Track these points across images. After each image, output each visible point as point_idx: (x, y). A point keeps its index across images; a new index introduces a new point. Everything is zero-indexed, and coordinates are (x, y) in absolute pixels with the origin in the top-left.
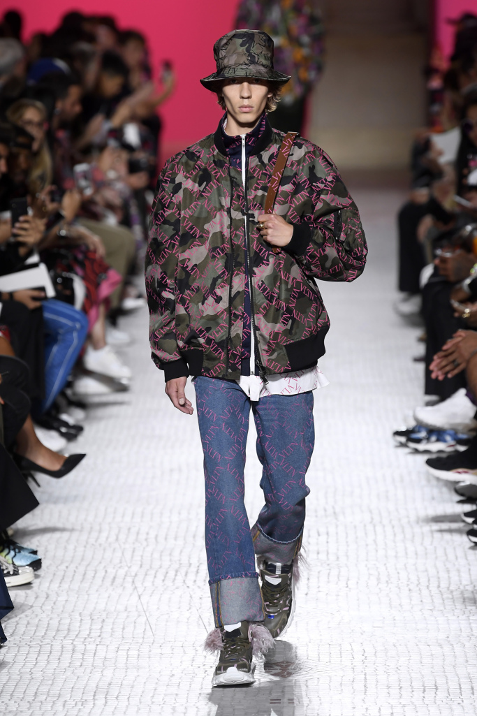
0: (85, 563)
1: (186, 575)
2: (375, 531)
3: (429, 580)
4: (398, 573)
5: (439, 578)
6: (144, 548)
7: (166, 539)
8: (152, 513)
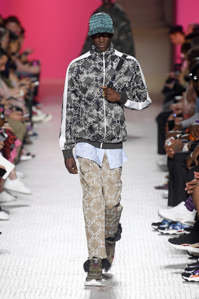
0: (1, 286)
1: (51, 292)
2: (144, 273)
4: (156, 294)
6: (30, 279)
7: (41, 274)
8: (34, 262)
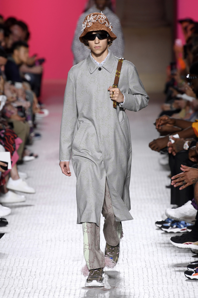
0: (5, 286)
1: (55, 292)
2: (147, 271)
3: (174, 295)
5: (179, 294)
6: (34, 279)
7: (45, 274)
8: (38, 262)
